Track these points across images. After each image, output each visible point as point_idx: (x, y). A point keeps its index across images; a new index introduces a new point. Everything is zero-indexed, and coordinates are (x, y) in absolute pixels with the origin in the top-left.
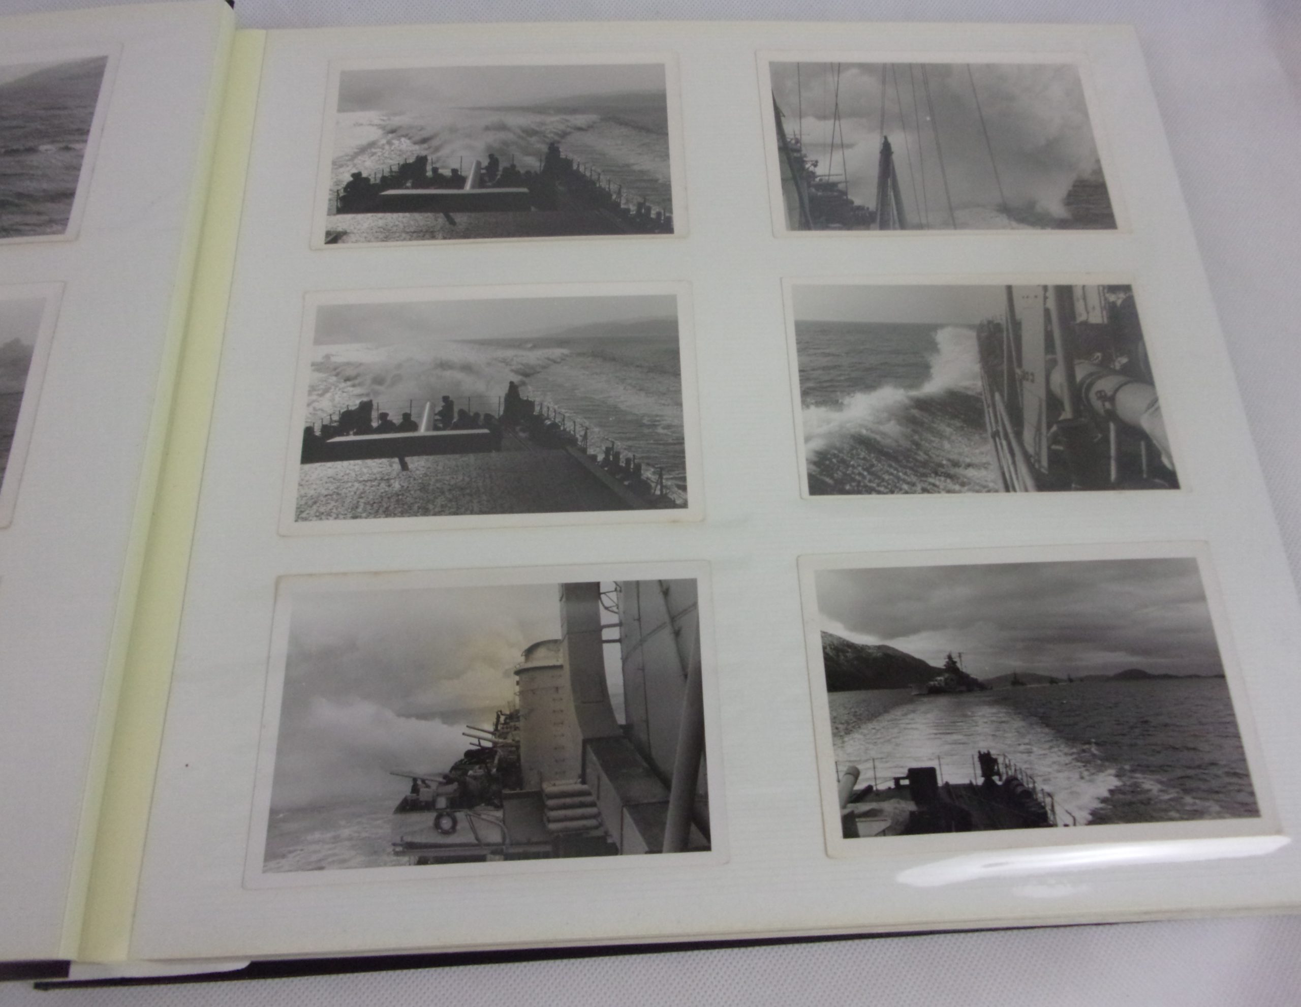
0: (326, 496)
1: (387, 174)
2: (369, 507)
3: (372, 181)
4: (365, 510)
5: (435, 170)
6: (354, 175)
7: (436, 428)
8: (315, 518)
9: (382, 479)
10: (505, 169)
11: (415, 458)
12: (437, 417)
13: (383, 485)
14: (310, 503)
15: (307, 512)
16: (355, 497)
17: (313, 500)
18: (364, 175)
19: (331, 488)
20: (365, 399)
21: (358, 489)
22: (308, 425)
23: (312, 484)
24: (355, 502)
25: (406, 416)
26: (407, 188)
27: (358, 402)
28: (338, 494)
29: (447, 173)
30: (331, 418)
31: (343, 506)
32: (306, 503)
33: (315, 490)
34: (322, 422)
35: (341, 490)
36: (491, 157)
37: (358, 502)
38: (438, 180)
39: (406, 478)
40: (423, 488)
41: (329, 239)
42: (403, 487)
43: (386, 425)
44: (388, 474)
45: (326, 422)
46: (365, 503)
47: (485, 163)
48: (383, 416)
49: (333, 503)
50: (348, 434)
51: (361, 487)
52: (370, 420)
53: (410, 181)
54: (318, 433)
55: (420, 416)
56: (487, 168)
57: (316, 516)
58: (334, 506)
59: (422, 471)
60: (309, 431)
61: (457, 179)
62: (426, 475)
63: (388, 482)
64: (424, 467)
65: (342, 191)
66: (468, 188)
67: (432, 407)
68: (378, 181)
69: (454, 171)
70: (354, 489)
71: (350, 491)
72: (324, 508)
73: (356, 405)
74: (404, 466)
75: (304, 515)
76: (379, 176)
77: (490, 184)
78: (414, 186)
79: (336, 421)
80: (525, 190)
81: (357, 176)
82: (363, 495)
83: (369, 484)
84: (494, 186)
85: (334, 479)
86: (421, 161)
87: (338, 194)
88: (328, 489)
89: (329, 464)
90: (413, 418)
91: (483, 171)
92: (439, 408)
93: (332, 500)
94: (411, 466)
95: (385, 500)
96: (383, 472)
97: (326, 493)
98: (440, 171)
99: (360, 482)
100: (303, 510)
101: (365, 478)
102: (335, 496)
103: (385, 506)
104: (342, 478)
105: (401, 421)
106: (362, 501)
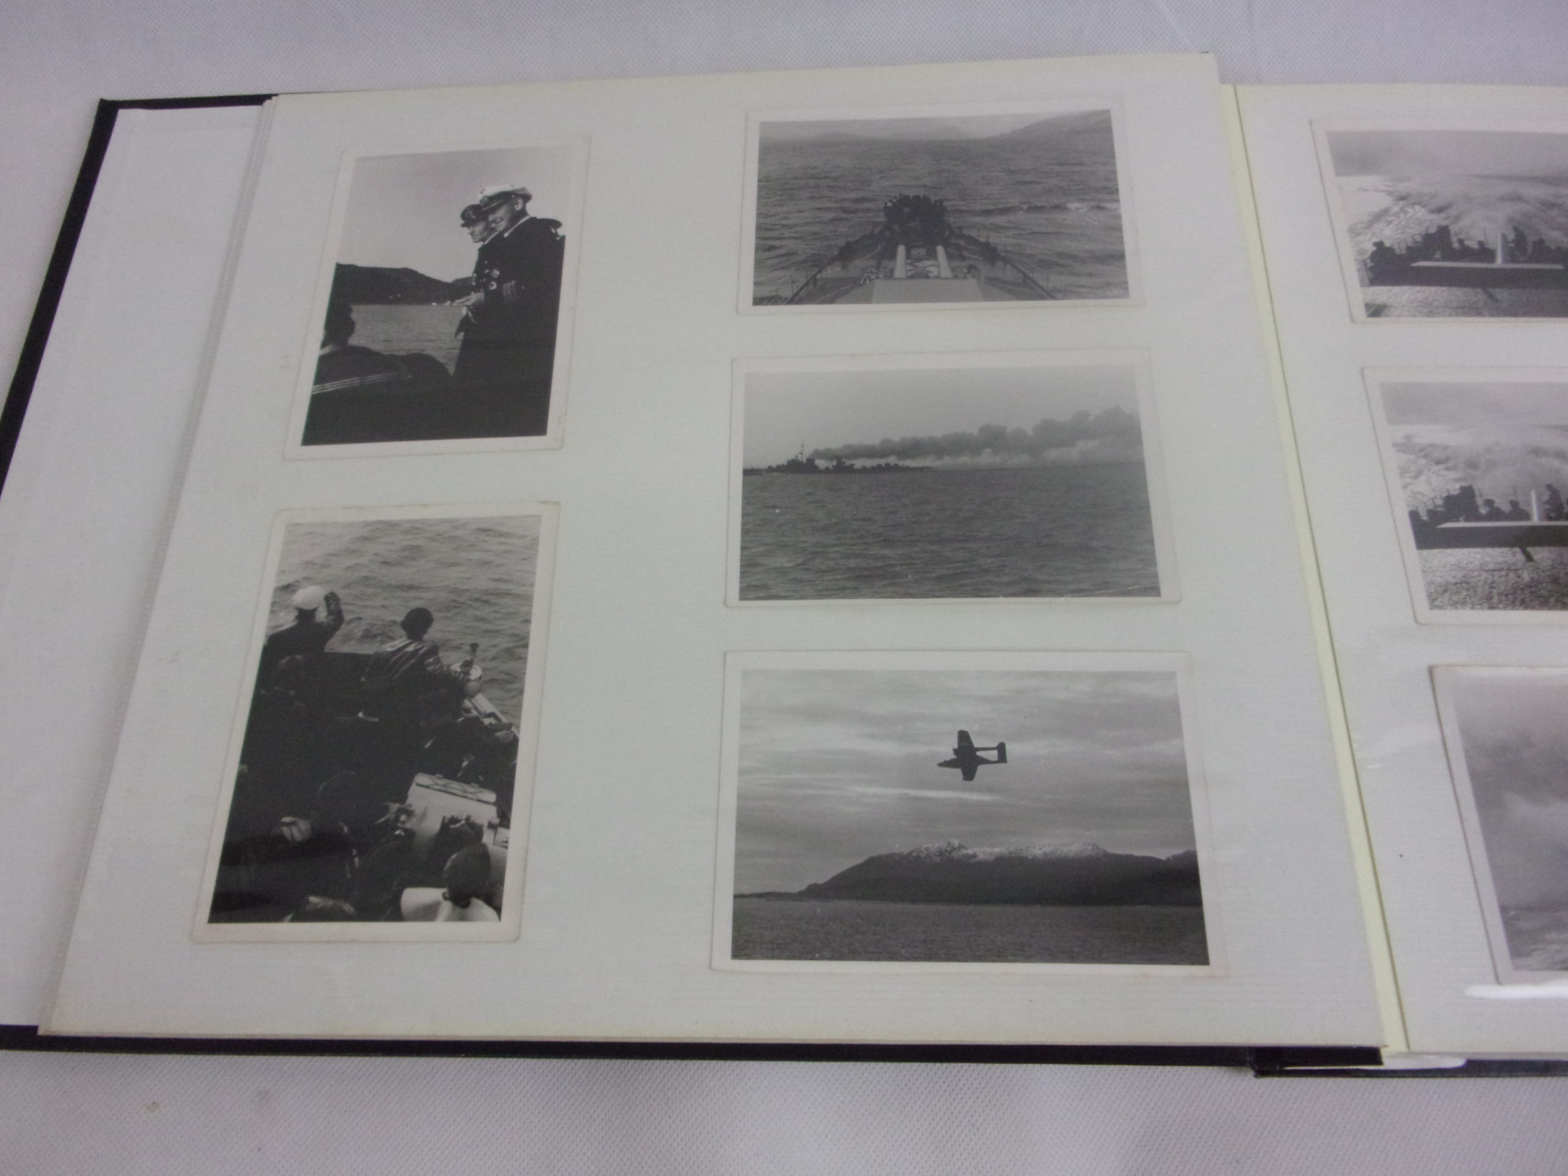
0: (1455, 584)
1: (1410, 244)
2: (1503, 598)
3: (1398, 252)
4: (1500, 601)
5: (1461, 241)
6: (1375, 244)
7: (1550, 518)
8: (1450, 607)
9: (1509, 569)
10: (1535, 243)
11: (1537, 549)
12: (1547, 506)
13: (1512, 575)
14: (1440, 590)
15: (1439, 600)
16: (1486, 587)
17: (1443, 588)
18: (1387, 244)
19: (1458, 576)
20: (1465, 484)
21: (1486, 579)
22: (1411, 508)
23: (1436, 571)
24: (1487, 592)
25: (1514, 504)
26: (1438, 260)
27: (1458, 486)
28: (1468, 583)
29: (1473, 244)
30: (1434, 503)
31: (1476, 596)
32: (1436, 591)
33: (1441, 577)
34: (1426, 506)
35: (1469, 579)
36: (1516, 229)
37: (1491, 592)
38: (1465, 253)
39: (1534, 570)
40: (1555, 580)
41: (1370, 311)
42: (1532, 578)
43: (1495, 514)
44: (1514, 564)
45: (1431, 507)
46: (1499, 594)
47: (1511, 236)
48: (1489, 503)
49: (1464, 593)
50: (1457, 521)
51: (1490, 577)
52: (1477, 508)
53: (1439, 252)
54: (1425, 518)
55: (1529, 503)
56: (1513, 241)
57: (1451, 605)
58: (1467, 595)
59: (1547, 564)
60: (1414, 515)
61: (1485, 253)
62: (1553, 567)
63: (1516, 573)
64: (1548, 558)
65: (1369, 261)
66: (1499, 262)
67: (1539, 498)
68: (1404, 252)
69: (1481, 244)
70: (1483, 578)
71: (1479, 581)
72: (1457, 596)
73: (1456, 490)
74: (1529, 558)
75: (1437, 603)
76: (1403, 246)
77: (1522, 259)
78: (1444, 259)
79: (1440, 506)
80: (1559, 267)
81: (1379, 245)
82: (1494, 585)
83: (1496, 573)
84: (1526, 262)
85: (1459, 567)
86: (1444, 231)
87: (1366, 265)
88: (1454, 577)
89: (1449, 551)
90: (1523, 506)
91: (1512, 245)
92: (1546, 497)
93: (1462, 589)
94: (1536, 557)
95: (1519, 591)
96: (1508, 562)
97: (1454, 581)
98: (1467, 243)
99: (1487, 571)
100: (1435, 598)
101: (1491, 567)
102: (1464, 585)
103: (1520, 598)
104: (1466, 566)
105: (1510, 508)
106: (1495, 591)
